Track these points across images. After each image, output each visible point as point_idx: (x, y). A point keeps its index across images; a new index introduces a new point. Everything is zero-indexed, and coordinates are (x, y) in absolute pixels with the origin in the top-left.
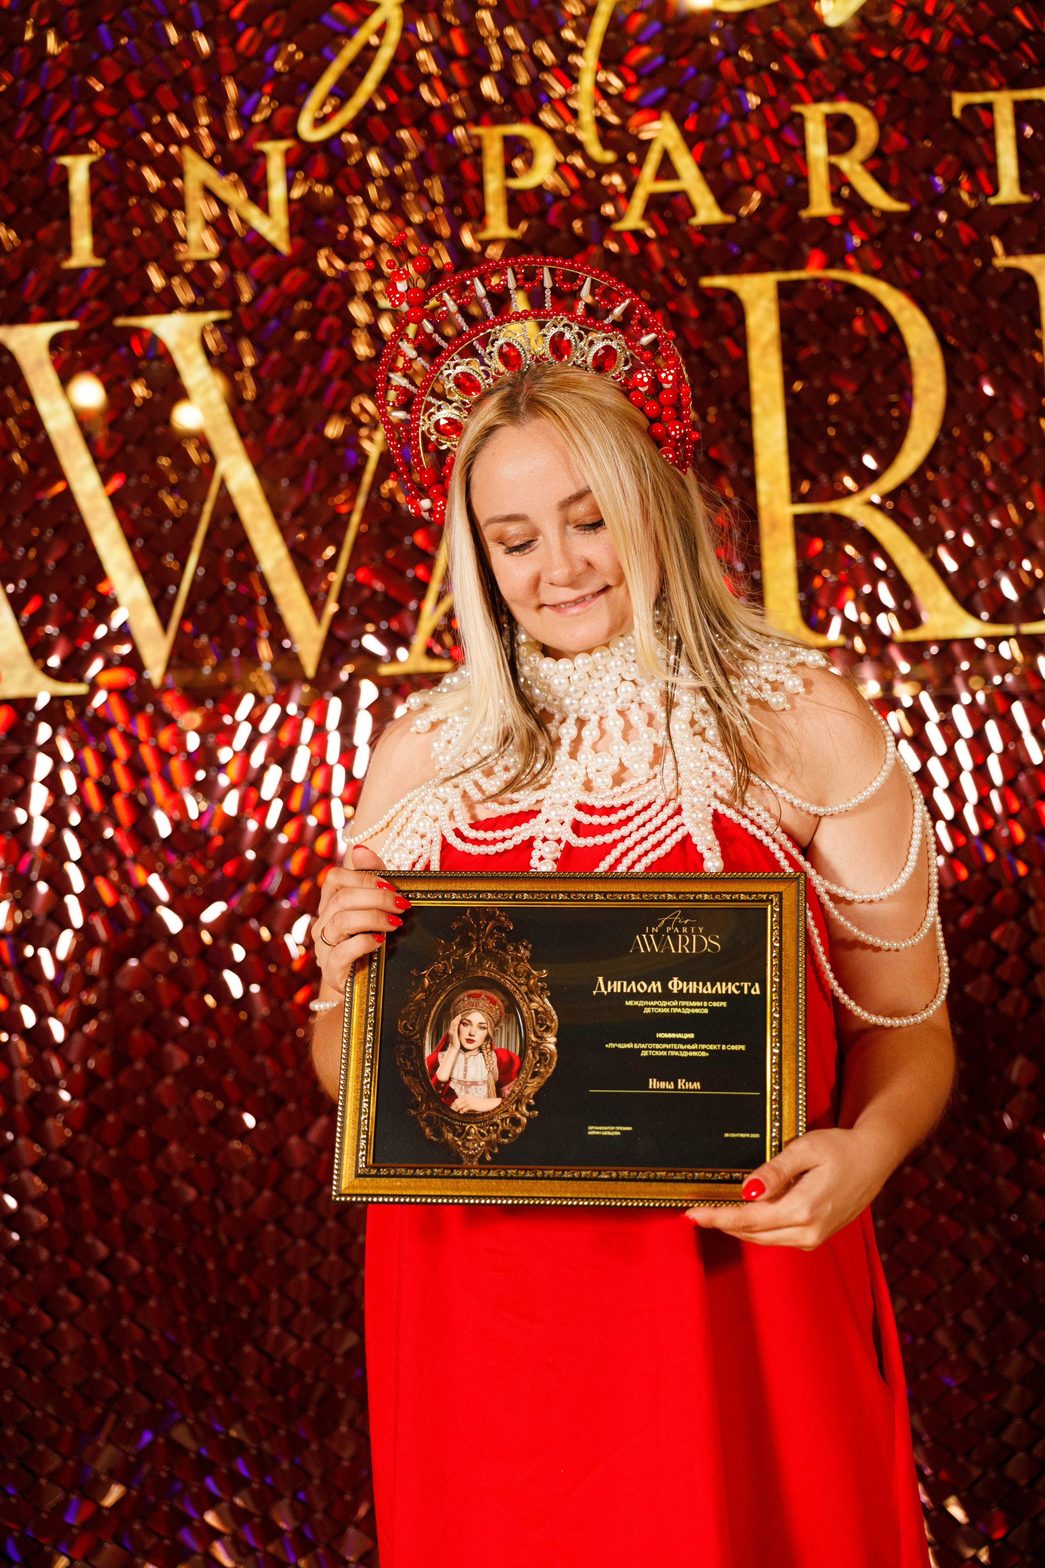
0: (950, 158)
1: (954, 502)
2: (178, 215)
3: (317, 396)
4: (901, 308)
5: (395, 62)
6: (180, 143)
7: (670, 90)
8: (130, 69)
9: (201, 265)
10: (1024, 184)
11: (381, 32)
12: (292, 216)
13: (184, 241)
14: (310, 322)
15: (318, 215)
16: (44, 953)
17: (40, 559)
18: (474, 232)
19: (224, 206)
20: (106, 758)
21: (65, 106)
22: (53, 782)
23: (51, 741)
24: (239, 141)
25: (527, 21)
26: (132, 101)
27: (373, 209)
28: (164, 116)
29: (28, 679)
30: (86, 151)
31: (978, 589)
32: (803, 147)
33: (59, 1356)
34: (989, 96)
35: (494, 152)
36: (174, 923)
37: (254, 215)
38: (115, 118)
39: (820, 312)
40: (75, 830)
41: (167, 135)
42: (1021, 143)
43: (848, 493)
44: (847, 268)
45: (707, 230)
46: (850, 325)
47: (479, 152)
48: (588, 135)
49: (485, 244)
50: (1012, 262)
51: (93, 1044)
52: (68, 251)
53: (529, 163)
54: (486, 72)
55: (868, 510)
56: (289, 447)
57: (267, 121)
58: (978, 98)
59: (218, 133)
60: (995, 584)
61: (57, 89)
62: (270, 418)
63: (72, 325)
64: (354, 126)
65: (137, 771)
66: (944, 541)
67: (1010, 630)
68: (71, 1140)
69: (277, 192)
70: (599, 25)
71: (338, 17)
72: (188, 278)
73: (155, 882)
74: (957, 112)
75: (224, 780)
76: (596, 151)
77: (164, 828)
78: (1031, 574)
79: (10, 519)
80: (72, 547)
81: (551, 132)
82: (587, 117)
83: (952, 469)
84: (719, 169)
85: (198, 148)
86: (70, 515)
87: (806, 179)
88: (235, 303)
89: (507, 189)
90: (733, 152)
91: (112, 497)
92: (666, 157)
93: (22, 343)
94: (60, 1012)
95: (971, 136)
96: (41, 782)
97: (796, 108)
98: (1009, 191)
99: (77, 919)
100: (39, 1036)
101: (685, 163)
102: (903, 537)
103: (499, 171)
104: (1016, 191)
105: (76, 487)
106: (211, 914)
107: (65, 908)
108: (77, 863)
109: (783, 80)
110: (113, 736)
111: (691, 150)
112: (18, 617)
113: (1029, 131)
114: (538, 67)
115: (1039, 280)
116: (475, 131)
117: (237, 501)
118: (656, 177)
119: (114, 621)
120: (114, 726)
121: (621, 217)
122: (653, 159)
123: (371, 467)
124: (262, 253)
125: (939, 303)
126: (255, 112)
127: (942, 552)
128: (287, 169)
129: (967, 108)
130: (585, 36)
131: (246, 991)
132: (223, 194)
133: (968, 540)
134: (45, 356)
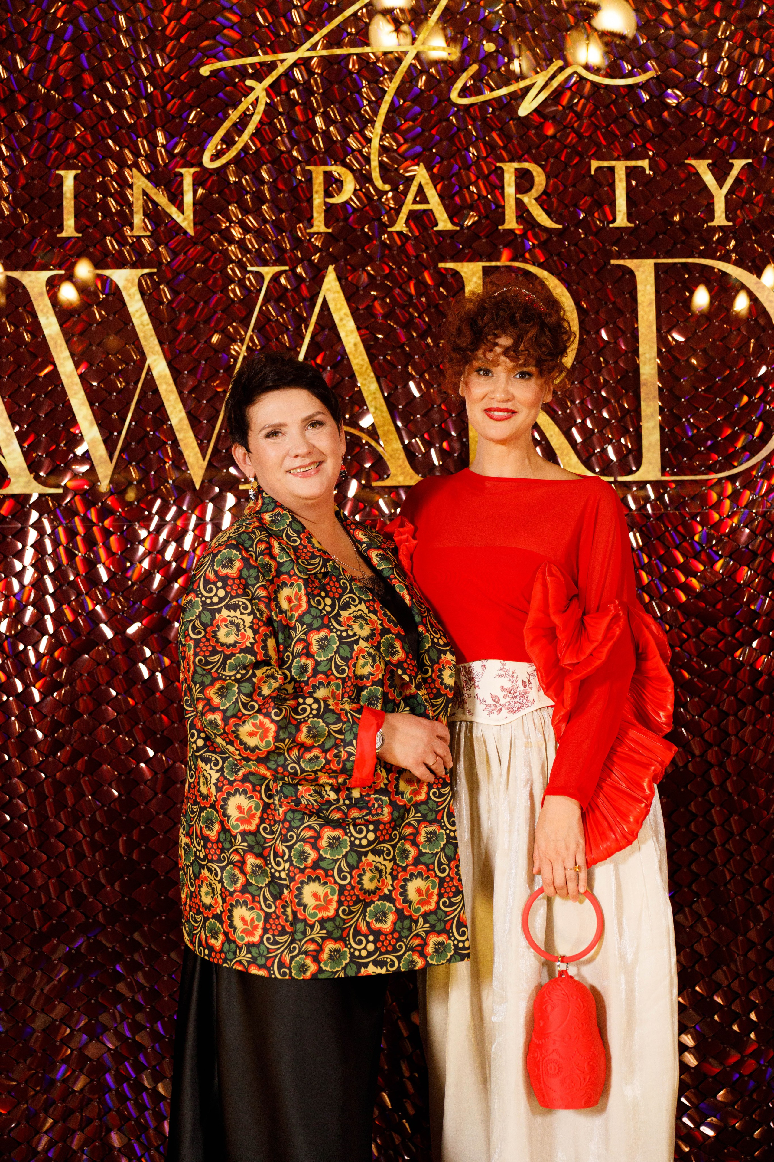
0: (588, 198)
1: (582, 402)
2: (127, 209)
3: (207, 322)
4: (556, 286)
5: (261, 124)
6: (129, 166)
7: (424, 148)
8: (102, 119)
9: (139, 239)
10: (630, 217)
11: (254, 105)
12: (195, 212)
13: (131, 226)
14: (203, 276)
16: (30, 648)
17: (36, 412)
18: (305, 228)
19: (155, 204)
20: (71, 533)
23: (39, 521)
24: (165, 165)
25: (340, 103)
27: (244, 211)
28: (121, 148)
29: (28, 482)
30: (73, 167)
31: (594, 454)
32: (502, 188)
34: (612, 163)
35: (318, 181)
36: (109, 634)
37: (173, 211)
38: (92, 148)
40: (50, 575)
41: (122, 161)
42: (630, 191)
44: (525, 261)
45: (443, 234)
47: (309, 180)
48: (376, 174)
49: (311, 235)
50: (621, 262)
51: (59, 704)
52: (61, 229)
53: (340, 190)
54: (315, 132)
56: (189, 351)
57: (183, 153)
58: (605, 164)
59: (151, 159)
60: (604, 451)
61: (56, 129)
62: (179, 333)
63: (61, 272)
64: (237, 160)
66: (575, 425)
68: (41, 762)
69: (188, 199)
71: (227, 94)
72: (131, 246)
73: (99, 609)
74: (593, 173)
75: (142, 549)
76: (379, 183)
77: (105, 577)
78: (626, 446)
79: (20, 387)
80: (57, 405)
81: (353, 171)
82: (375, 163)
83: (581, 383)
84: (452, 197)
85: (140, 170)
86: (56, 386)
87: (503, 207)
88: (159, 264)
89: (326, 203)
90: (461, 188)
91: (81, 376)
92: (421, 188)
93: (31, 282)
94: (38, 685)
95: (601, 186)
96: (32, 546)
97: (498, 164)
98: (621, 220)
99: (51, 629)
100: (25, 697)
101: (432, 194)
102: (551, 421)
103: (322, 193)
104: (625, 220)
105: (60, 369)
106: (132, 629)
107: (44, 621)
108: (51, 595)
109: (491, 147)
110: (76, 519)
111: (435, 187)
112: (22, 447)
113: (634, 183)
114: (346, 130)
115: (636, 273)
116: (307, 168)
117: (157, 382)
118: (415, 202)
119: (80, 451)
120: (77, 514)
121: (393, 223)
122: (414, 189)
123: (238, 365)
124: (177, 234)
125: (578, 284)
126: (175, 147)
127: (574, 430)
128: (194, 185)
129: (599, 169)
130: (375, 112)
131: (152, 676)
132: (155, 198)
133: (589, 425)
134: (45, 290)
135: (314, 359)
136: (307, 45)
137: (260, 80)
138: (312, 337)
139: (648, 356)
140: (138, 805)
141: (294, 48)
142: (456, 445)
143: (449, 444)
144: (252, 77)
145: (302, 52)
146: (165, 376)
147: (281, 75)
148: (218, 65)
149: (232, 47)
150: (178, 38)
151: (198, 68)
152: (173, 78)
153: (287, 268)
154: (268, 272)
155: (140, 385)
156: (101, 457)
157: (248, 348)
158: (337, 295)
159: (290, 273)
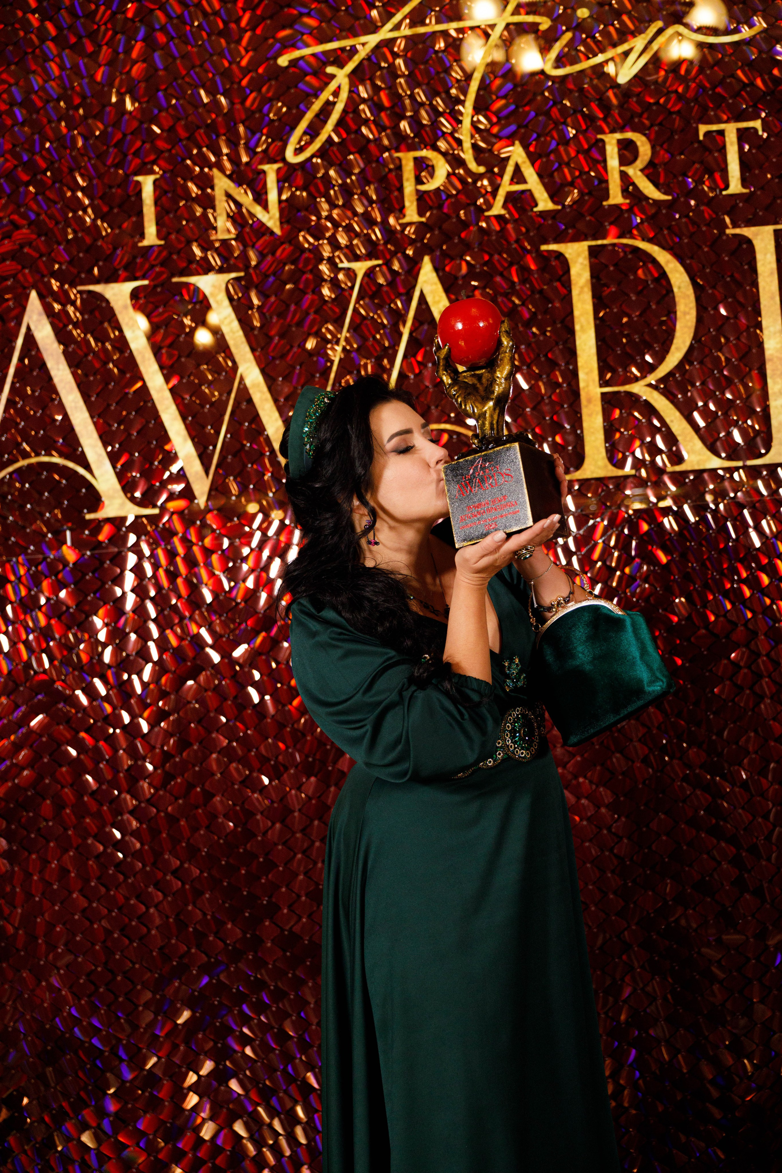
0: (697, 166)
1: (703, 384)
2: (210, 211)
3: (299, 324)
4: (668, 262)
5: (345, 111)
6: (211, 166)
7: (519, 127)
8: (179, 119)
9: (225, 242)
10: (744, 182)
11: (336, 93)
12: (281, 210)
13: (215, 228)
14: (293, 278)
15: (299, 210)
16: (135, 677)
17: (128, 430)
18: (397, 219)
19: (238, 205)
20: (171, 555)
21: (139, 143)
22: (138, 570)
23: (137, 544)
24: (247, 163)
25: (428, 84)
26: (181, 140)
27: (333, 205)
28: (200, 149)
29: (122, 505)
30: (152, 172)
31: (719, 438)
32: (605, 161)
33: (149, 930)
34: (722, 126)
35: (409, 168)
36: (216, 657)
37: (258, 211)
38: (170, 151)
39: (616, 265)
40: (152, 599)
41: (203, 161)
42: (742, 156)
43: (636, 379)
44: (633, 237)
45: (543, 214)
46: (635, 273)
47: (399, 168)
48: (468, 155)
49: (404, 226)
50: (737, 231)
51: (167, 734)
52: (142, 236)
53: (432, 175)
54: (403, 117)
55: (649, 389)
56: (283, 357)
57: (264, 151)
58: (714, 127)
59: (234, 159)
60: (729, 434)
61: (132, 133)
62: (271, 339)
63: (146, 282)
64: (321, 153)
65: (191, 562)
66: (697, 408)
67: (740, 464)
68: (153, 795)
69: (273, 196)
70: (474, 86)
71: (308, 83)
72: (217, 250)
73: (204, 632)
74: (701, 138)
75: (245, 567)
76: (473, 166)
77: (209, 598)
78: (753, 427)
79: (109, 405)
80: (149, 422)
81: (444, 154)
82: (467, 145)
83: (701, 363)
84: (551, 175)
85: (222, 170)
86: (146, 402)
87: (607, 181)
88: (247, 266)
89: (418, 191)
90: (560, 165)
91: (171, 390)
92: (517, 168)
93: (115, 295)
94: (146, 714)
95: (711, 152)
96: (131, 570)
97: (599, 136)
98: (735, 186)
99: (155, 656)
100: (132, 729)
101: (530, 173)
102: (670, 406)
103: (412, 180)
104: (740, 186)
105: (150, 384)
106: (239, 652)
107: (148, 649)
108: (154, 620)
109: (591, 119)
110: (176, 540)
111: (533, 164)
112: (114, 467)
113: (747, 147)
114: (435, 113)
115: (755, 242)
116: (396, 155)
117: (251, 391)
118: (512, 182)
119: (175, 468)
120: (175, 534)
121: (490, 207)
122: (510, 170)
123: (335, 368)
124: (263, 235)
125: (692, 258)
126: (257, 146)
127: (696, 415)
128: (278, 181)
129: (707, 134)
130: (465, 93)
131: (262, 699)
132: (238, 198)
133: (712, 407)
134: (128, 301)
135: (414, 356)
136: (389, 26)
137: (341, 66)
138: (411, 334)
139: (772, 329)
140: (256, 836)
141: (375, 29)
142: (571, 438)
143: (563, 438)
144: (332, 64)
145: (385, 33)
146: (258, 385)
147: (364, 59)
148: (297, 54)
149: (310, 34)
150: (253, 29)
151: (276, 59)
152: (250, 71)
153: (380, 262)
154: (361, 267)
155: (233, 395)
156: (197, 473)
157: (344, 349)
158: (434, 287)
159: (384, 268)
